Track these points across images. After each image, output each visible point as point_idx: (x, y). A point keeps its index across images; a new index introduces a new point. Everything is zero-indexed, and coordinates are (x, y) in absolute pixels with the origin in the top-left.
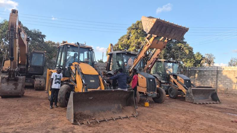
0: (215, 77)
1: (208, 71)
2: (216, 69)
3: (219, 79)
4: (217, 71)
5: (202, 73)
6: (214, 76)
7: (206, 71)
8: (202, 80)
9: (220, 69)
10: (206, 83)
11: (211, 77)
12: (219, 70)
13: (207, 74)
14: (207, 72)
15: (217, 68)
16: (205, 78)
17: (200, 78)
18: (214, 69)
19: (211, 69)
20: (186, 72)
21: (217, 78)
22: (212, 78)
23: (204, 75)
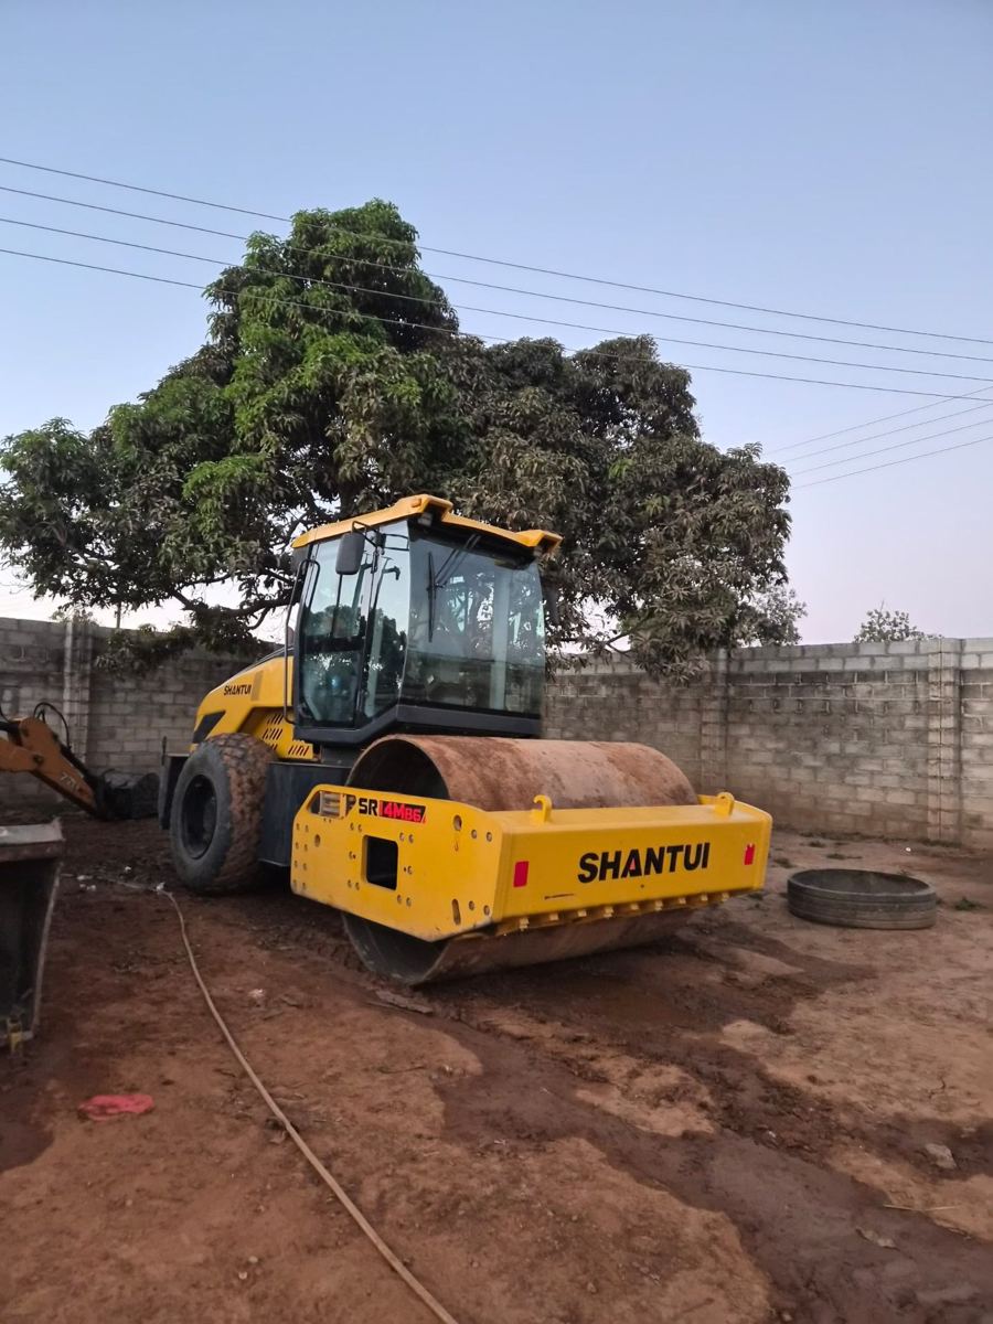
0: (949, 722)
1: (881, 676)
2: (951, 661)
3: (979, 740)
4: (961, 673)
5: (839, 697)
6: (941, 715)
7: (864, 676)
8: (834, 747)
9: (979, 655)
10: (872, 773)
11: (910, 723)
12: (969, 663)
13: (875, 702)
14: (878, 685)
15: (960, 653)
16: (861, 733)
17: (819, 730)
18: (934, 662)
19: (910, 663)
20: (708, 690)
21: (959, 729)
22: (920, 735)
23: (852, 709)
